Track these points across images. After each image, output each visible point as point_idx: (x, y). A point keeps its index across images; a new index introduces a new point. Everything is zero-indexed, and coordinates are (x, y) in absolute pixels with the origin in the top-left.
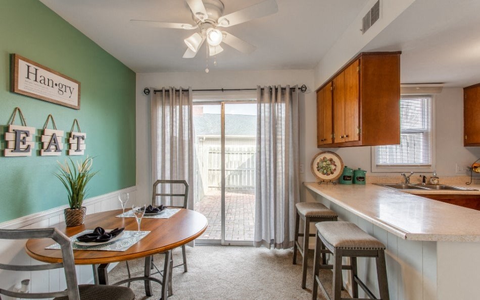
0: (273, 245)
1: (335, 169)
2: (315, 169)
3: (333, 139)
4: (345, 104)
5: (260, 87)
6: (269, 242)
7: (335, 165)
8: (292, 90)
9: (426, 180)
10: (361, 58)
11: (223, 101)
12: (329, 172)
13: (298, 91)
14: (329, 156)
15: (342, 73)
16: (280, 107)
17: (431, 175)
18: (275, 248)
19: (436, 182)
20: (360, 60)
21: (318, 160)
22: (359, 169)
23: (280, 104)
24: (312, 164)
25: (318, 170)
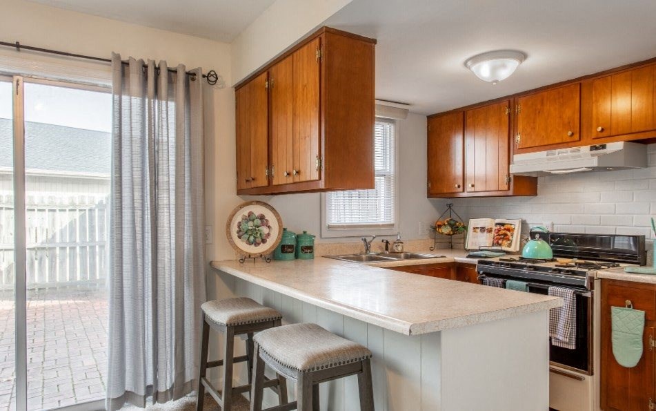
0: (150, 398)
1: (269, 234)
2: (235, 235)
3: (270, 178)
4: (294, 114)
5: (118, 57)
6: (142, 392)
7: (269, 227)
8: (191, 76)
9: (390, 247)
10: (323, 36)
11: (19, 75)
12: (259, 240)
13: (200, 80)
14: (258, 210)
15: (288, 59)
16: (164, 108)
17: (394, 239)
18: (154, 403)
19: (400, 248)
20: (320, 39)
21: (238, 218)
22: (305, 232)
23: (164, 102)
24: (229, 225)
25: (240, 237)
